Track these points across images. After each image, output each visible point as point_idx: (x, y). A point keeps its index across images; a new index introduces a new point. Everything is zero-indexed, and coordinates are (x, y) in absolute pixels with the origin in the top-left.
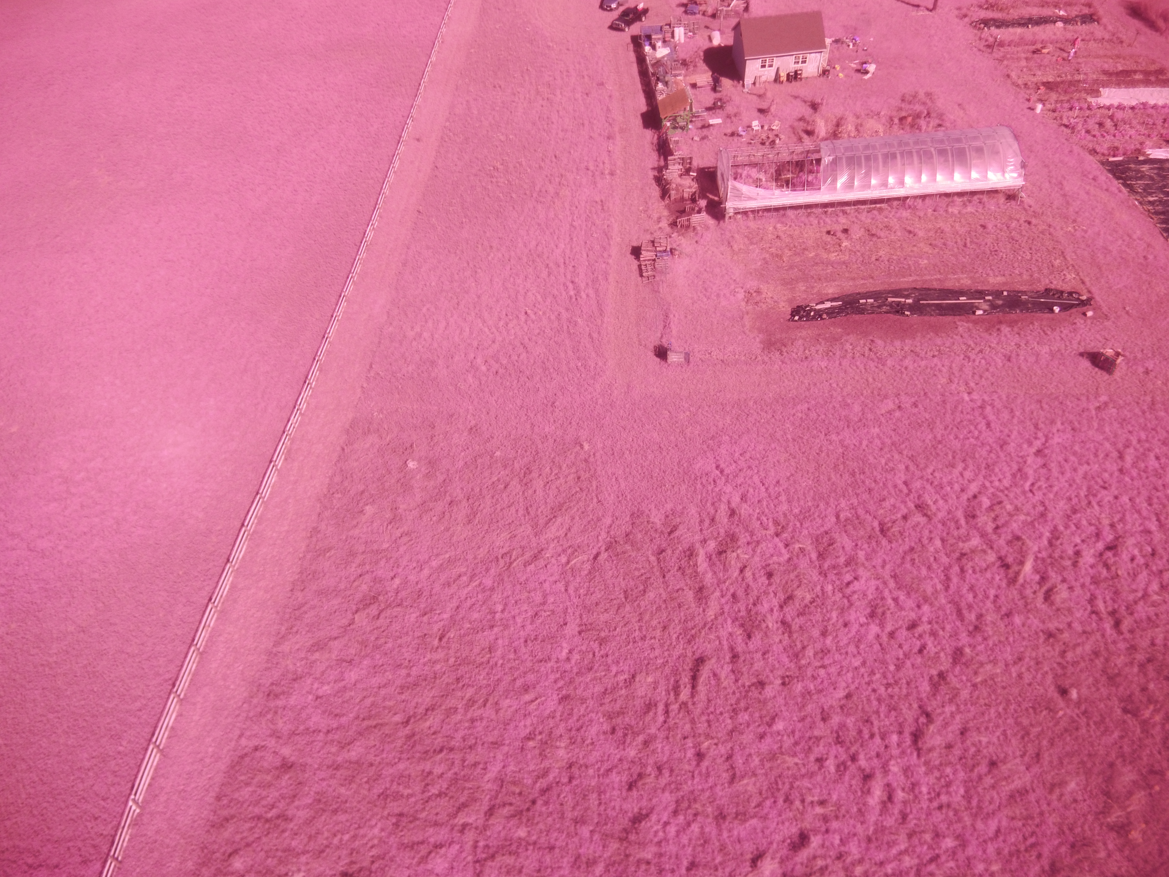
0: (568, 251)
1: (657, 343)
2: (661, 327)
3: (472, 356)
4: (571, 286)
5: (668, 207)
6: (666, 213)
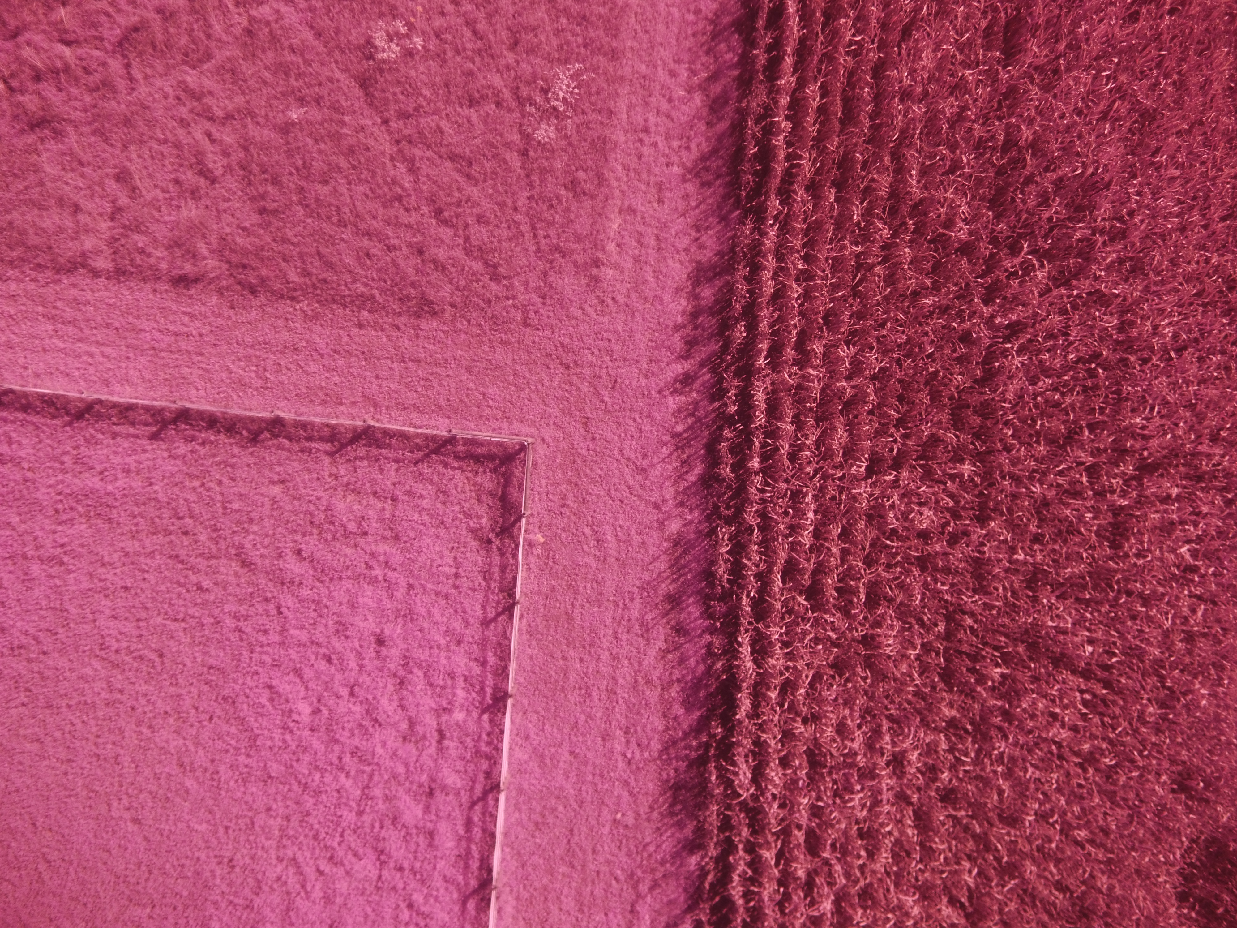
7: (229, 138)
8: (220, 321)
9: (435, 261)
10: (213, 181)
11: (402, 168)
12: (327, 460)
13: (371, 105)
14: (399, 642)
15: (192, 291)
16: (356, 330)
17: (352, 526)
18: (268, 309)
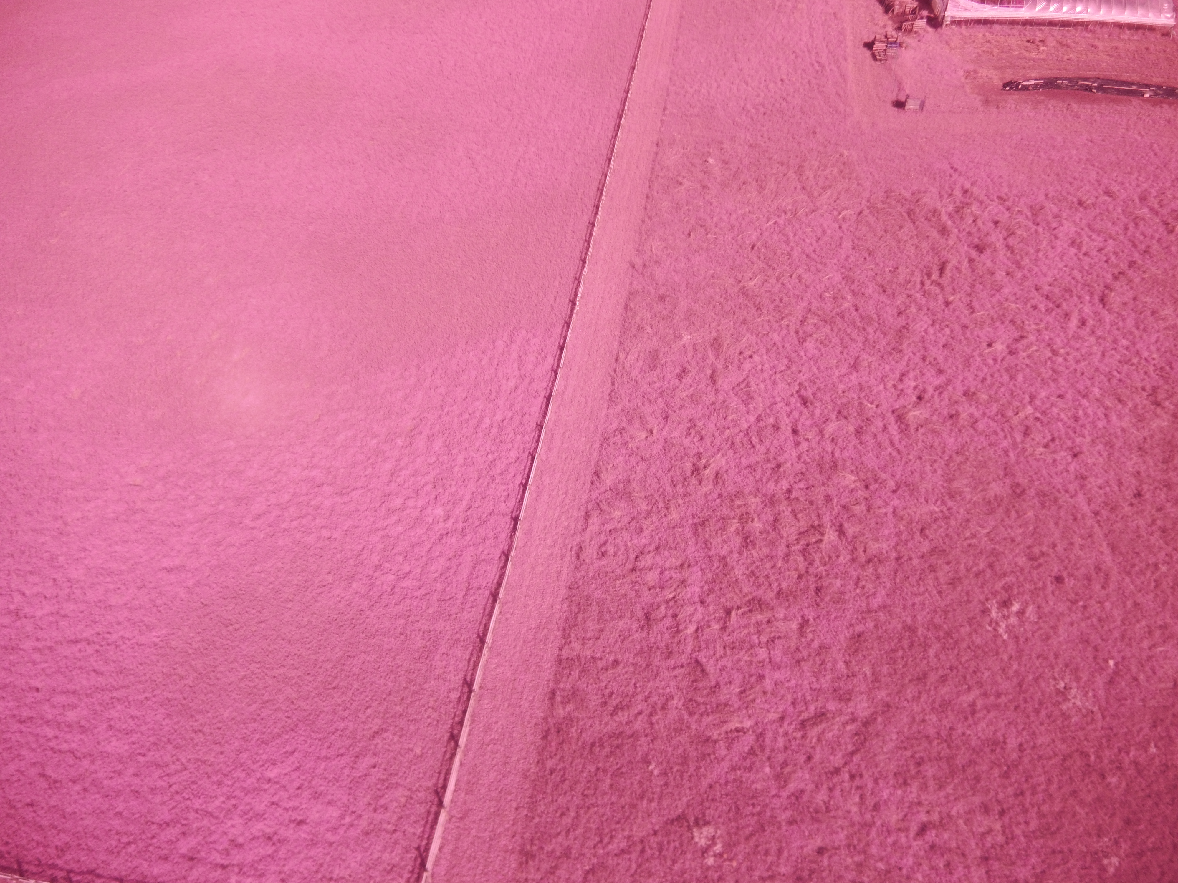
0: (810, 44)
1: (894, 98)
2: (896, 89)
3: (742, 104)
4: (816, 65)
5: (891, 19)
6: (890, 22)
7: (638, 725)
8: (528, 717)
9: (556, 867)
10: (612, 715)
11: (623, 845)
12: (430, 784)
13: (666, 823)
14: (295, 837)
15: (547, 702)
16: (514, 805)
17: (382, 802)
18: (533, 747)
